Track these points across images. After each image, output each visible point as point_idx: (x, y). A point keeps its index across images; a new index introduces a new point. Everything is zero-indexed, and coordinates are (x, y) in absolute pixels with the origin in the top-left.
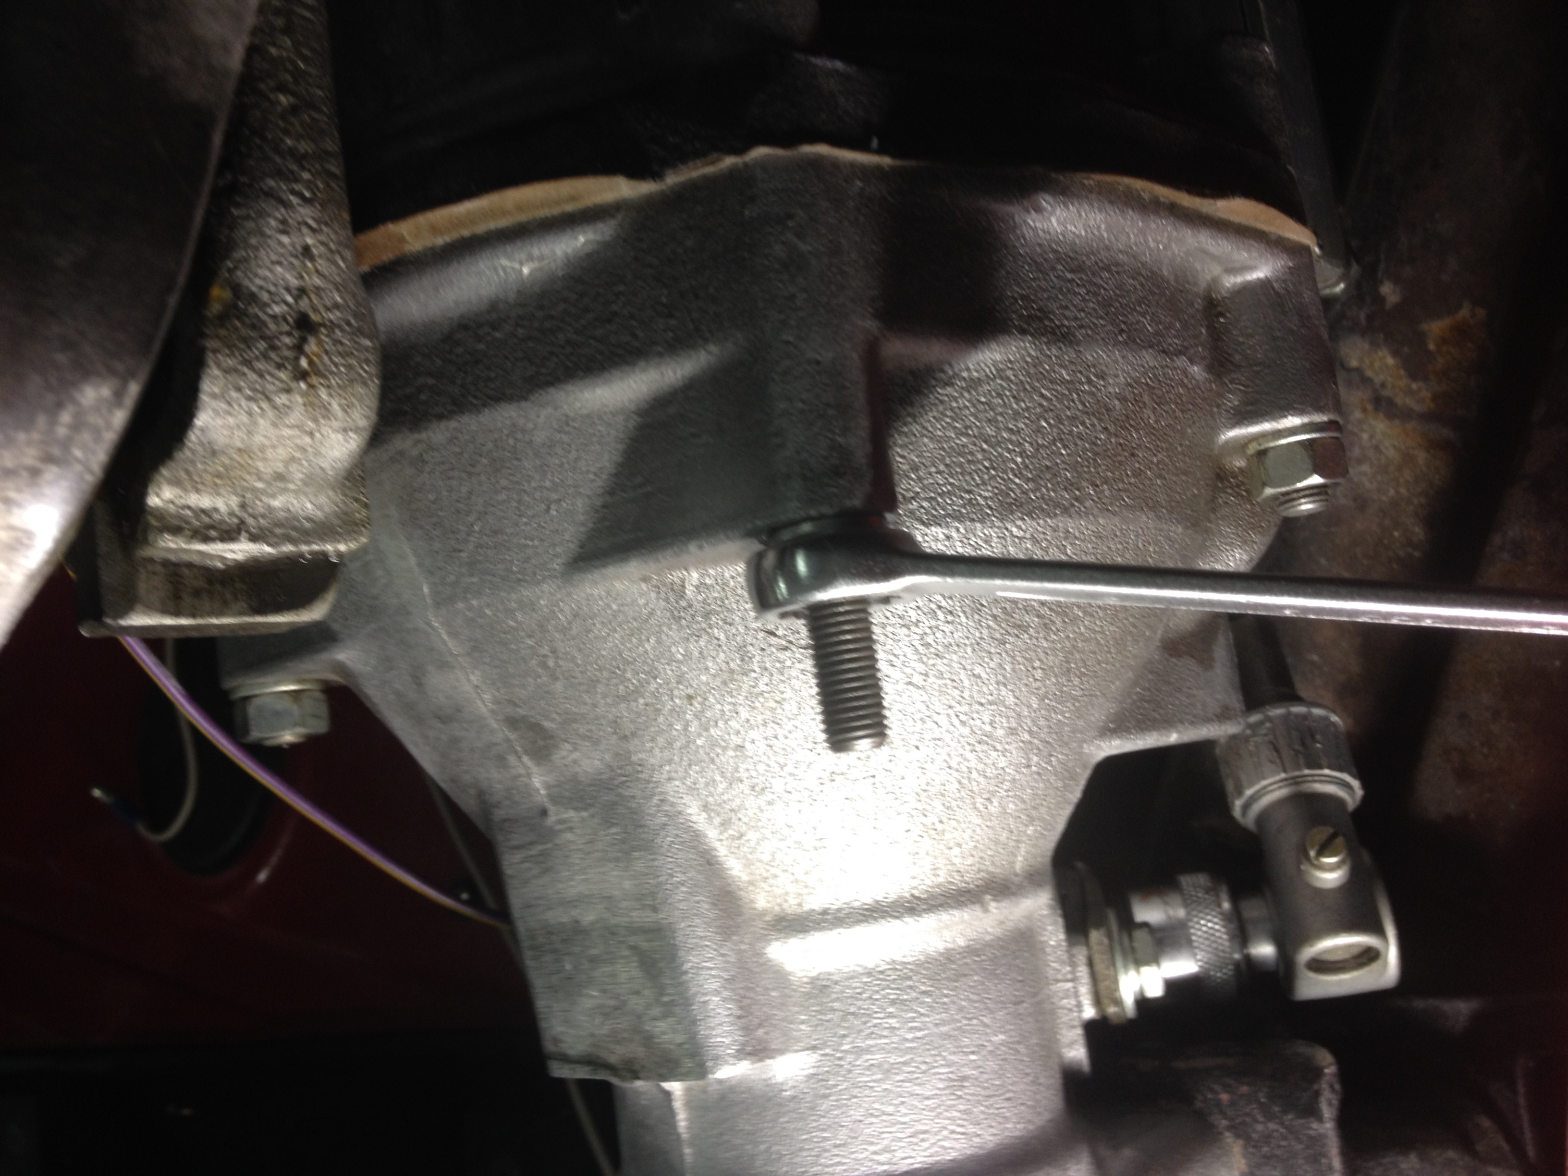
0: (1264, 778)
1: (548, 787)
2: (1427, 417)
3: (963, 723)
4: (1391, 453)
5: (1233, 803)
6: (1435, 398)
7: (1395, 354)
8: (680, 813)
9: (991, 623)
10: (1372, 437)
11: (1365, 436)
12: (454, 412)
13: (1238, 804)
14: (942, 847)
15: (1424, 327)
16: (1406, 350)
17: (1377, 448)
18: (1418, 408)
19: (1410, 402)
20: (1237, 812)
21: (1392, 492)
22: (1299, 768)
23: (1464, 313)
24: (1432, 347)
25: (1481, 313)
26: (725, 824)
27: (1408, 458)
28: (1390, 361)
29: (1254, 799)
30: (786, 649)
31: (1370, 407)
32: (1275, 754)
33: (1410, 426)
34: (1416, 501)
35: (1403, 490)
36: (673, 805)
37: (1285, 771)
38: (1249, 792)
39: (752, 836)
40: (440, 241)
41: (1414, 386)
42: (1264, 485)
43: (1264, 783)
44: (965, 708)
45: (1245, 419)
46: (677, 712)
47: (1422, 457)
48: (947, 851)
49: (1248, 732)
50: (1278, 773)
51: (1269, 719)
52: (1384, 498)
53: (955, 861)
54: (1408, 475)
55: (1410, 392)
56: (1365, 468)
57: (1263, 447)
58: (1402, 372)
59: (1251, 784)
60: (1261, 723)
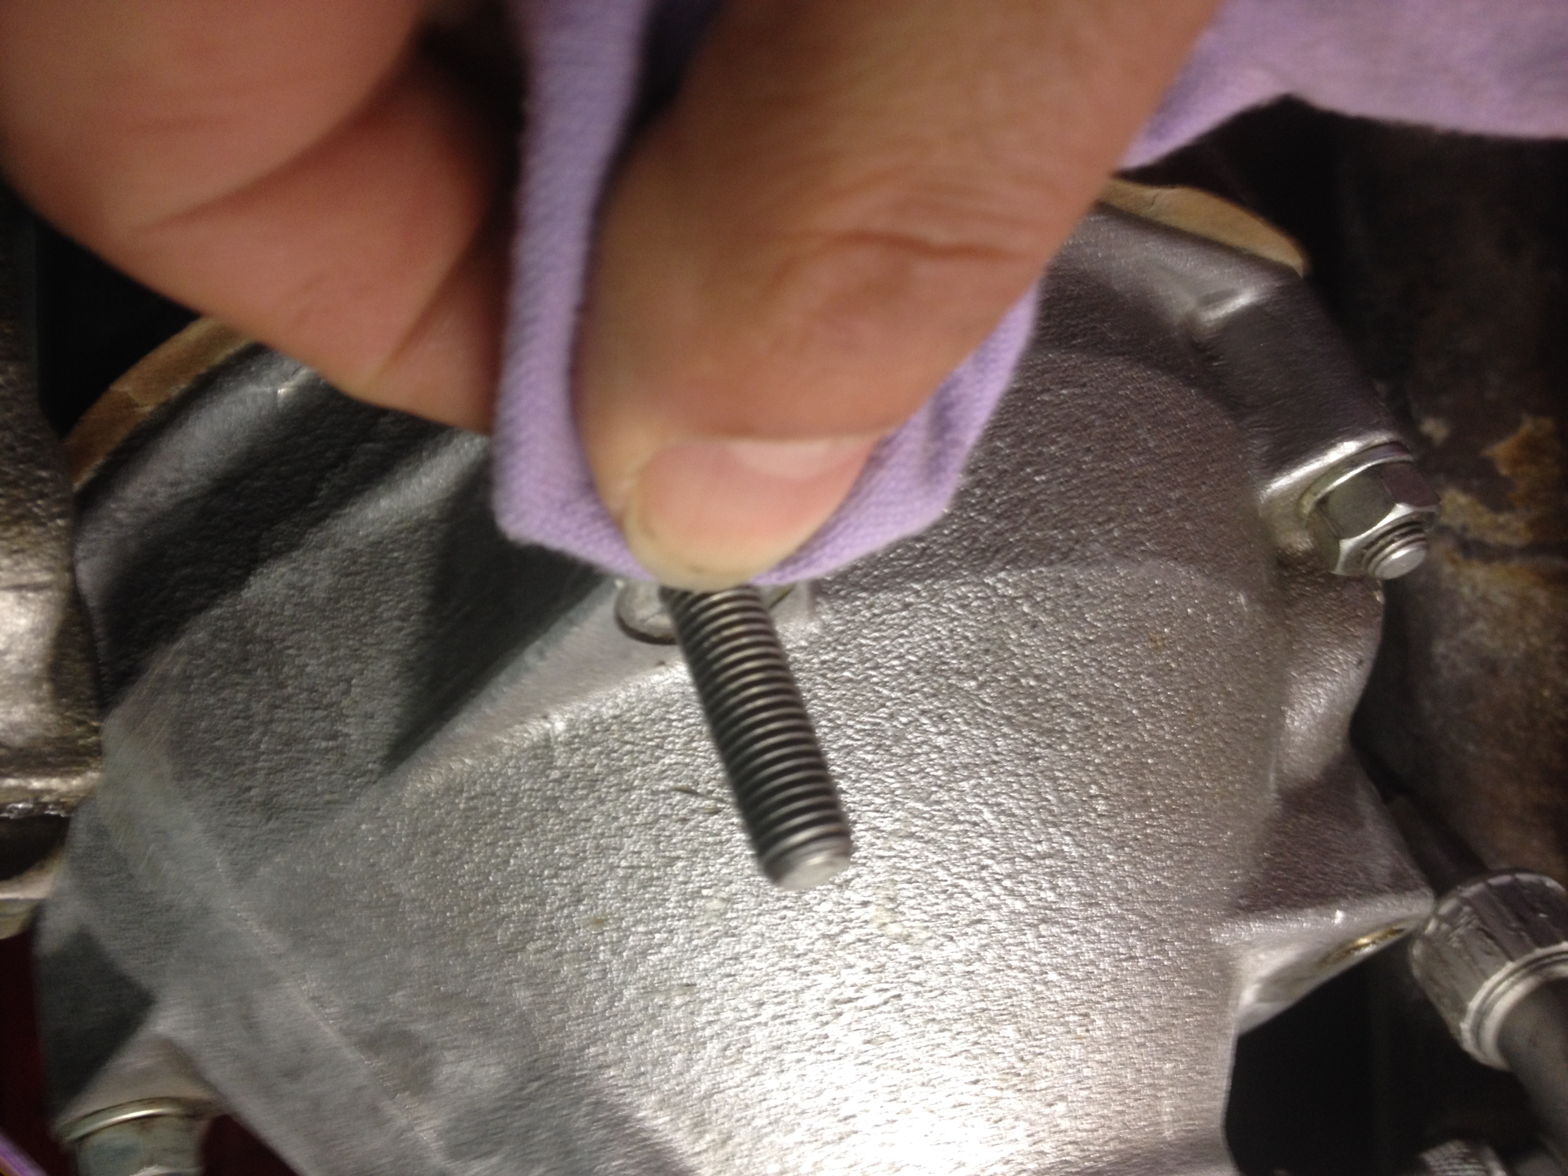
0: (1487, 977)
1: (442, 1134)
2: (1530, 550)
3: (1011, 892)
4: (1504, 601)
5: (1459, 1031)
6: (1532, 525)
7: (1466, 489)
8: (626, 1119)
9: (1005, 730)
10: (1474, 588)
11: (1466, 590)
12: (215, 597)
13: (1465, 1026)
14: (1036, 1105)
15: (1487, 452)
16: (1476, 483)
17: (1484, 599)
18: (1516, 542)
19: (1501, 538)
20: (1468, 1044)
21: (1522, 645)
22: (1530, 950)
23: (1527, 427)
24: (1504, 471)
25: (1547, 424)
26: (700, 1125)
27: (1526, 603)
28: (1462, 499)
29: (1483, 1013)
30: (716, 811)
31: (1458, 556)
32: (1489, 941)
33: (1515, 563)
34: (1555, 649)
35: (1534, 640)
36: (613, 1107)
37: (1511, 959)
38: (1474, 1004)
39: (743, 1135)
40: (175, 391)
41: (1502, 519)
42: (1338, 538)
43: (1488, 984)
44: (1005, 868)
45: (1284, 462)
46: (586, 953)
47: (1541, 596)
48: (1047, 1111)
49: (1445, 927)
50: (1503, 965)
51: (1466, 902)
52: (1515, 654)
53: (1065, 1124)
54: (1533, 621)
55: (1501, 528)
56: (1480, 625)
57: (1319, 496)
58: (1480, 508)
59: (1472, 993)
60: (1456, 912)
